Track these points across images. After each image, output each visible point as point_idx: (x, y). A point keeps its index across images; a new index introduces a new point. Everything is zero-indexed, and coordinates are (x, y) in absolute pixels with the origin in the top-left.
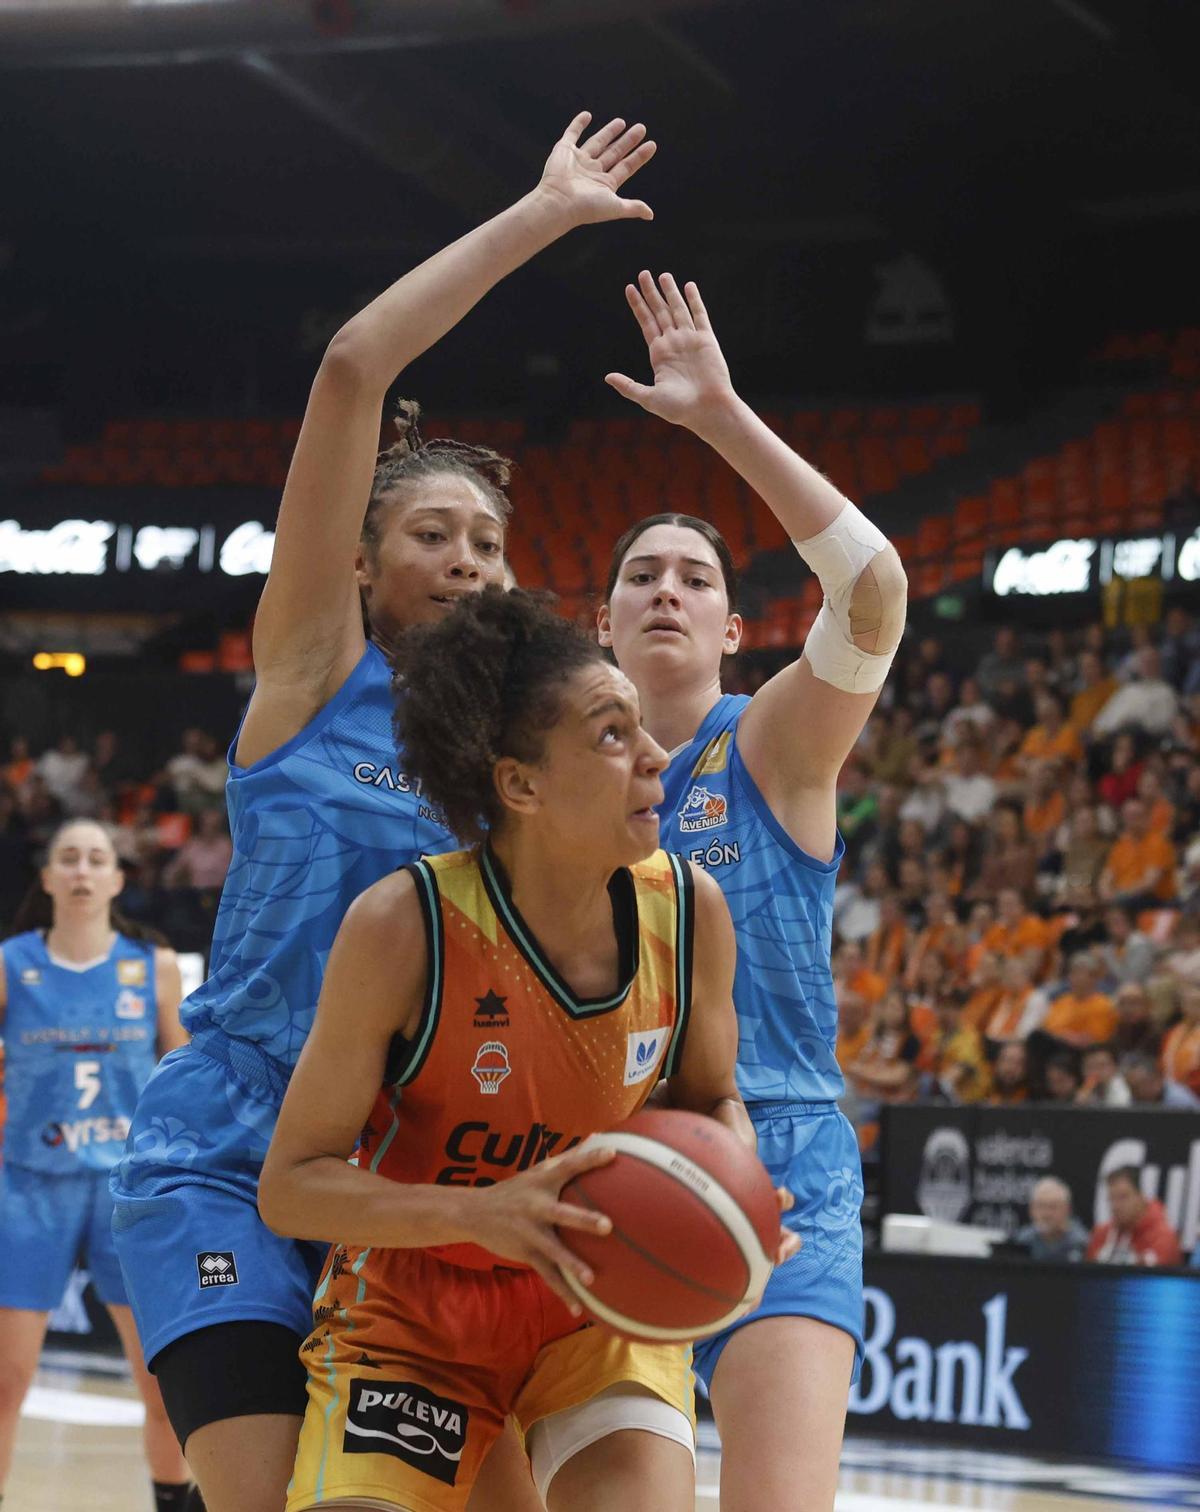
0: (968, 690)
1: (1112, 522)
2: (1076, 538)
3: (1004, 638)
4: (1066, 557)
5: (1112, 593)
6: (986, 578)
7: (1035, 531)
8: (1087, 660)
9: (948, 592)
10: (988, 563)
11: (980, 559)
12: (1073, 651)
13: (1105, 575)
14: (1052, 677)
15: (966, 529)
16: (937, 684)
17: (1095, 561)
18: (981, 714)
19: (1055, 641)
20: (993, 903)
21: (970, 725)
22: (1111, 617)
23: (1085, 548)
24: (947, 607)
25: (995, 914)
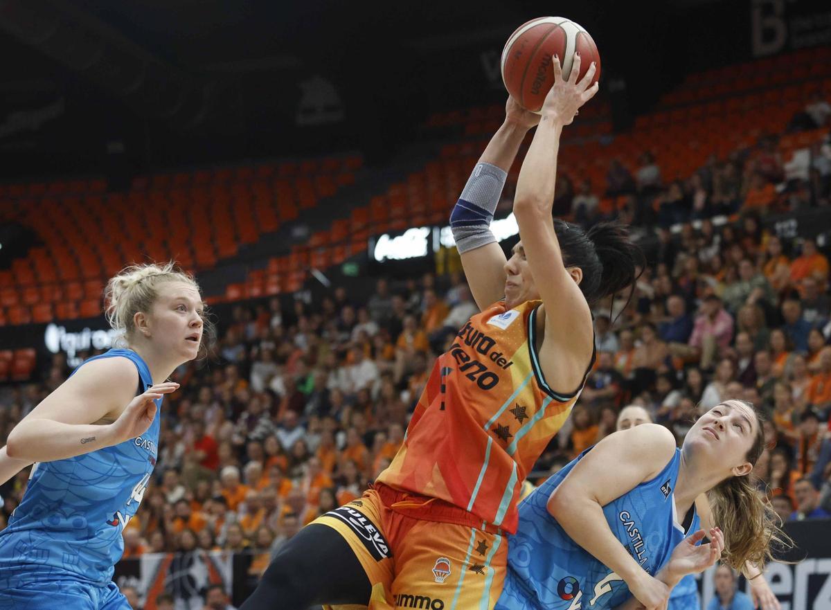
0: (362, 314)
1: (438, 217)
2: (419, 227)
3: (381, 285)
4: (414, 238)
5: (440, 257)
6: (370, 252)
7: (395, 224)
8: (429, 294)
9: (349, 261)
10: (371, 243)
11: (366, 241)
12: (420, 289)
13: (436, 247)
14: (408, 305)
15: (358, 225)
16: (347, 313)
17: (430, 239)
18: (371, 328)
19: (410, 284)
20: (386, 432)
21: (365, 333)
22: (440, 270)
23: (424, 232)
24: (350, 269)
25: (387, 437)
